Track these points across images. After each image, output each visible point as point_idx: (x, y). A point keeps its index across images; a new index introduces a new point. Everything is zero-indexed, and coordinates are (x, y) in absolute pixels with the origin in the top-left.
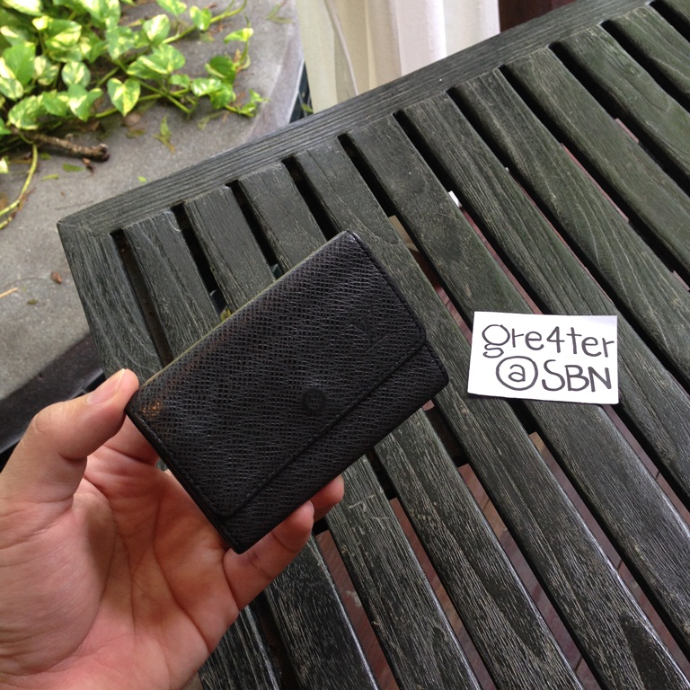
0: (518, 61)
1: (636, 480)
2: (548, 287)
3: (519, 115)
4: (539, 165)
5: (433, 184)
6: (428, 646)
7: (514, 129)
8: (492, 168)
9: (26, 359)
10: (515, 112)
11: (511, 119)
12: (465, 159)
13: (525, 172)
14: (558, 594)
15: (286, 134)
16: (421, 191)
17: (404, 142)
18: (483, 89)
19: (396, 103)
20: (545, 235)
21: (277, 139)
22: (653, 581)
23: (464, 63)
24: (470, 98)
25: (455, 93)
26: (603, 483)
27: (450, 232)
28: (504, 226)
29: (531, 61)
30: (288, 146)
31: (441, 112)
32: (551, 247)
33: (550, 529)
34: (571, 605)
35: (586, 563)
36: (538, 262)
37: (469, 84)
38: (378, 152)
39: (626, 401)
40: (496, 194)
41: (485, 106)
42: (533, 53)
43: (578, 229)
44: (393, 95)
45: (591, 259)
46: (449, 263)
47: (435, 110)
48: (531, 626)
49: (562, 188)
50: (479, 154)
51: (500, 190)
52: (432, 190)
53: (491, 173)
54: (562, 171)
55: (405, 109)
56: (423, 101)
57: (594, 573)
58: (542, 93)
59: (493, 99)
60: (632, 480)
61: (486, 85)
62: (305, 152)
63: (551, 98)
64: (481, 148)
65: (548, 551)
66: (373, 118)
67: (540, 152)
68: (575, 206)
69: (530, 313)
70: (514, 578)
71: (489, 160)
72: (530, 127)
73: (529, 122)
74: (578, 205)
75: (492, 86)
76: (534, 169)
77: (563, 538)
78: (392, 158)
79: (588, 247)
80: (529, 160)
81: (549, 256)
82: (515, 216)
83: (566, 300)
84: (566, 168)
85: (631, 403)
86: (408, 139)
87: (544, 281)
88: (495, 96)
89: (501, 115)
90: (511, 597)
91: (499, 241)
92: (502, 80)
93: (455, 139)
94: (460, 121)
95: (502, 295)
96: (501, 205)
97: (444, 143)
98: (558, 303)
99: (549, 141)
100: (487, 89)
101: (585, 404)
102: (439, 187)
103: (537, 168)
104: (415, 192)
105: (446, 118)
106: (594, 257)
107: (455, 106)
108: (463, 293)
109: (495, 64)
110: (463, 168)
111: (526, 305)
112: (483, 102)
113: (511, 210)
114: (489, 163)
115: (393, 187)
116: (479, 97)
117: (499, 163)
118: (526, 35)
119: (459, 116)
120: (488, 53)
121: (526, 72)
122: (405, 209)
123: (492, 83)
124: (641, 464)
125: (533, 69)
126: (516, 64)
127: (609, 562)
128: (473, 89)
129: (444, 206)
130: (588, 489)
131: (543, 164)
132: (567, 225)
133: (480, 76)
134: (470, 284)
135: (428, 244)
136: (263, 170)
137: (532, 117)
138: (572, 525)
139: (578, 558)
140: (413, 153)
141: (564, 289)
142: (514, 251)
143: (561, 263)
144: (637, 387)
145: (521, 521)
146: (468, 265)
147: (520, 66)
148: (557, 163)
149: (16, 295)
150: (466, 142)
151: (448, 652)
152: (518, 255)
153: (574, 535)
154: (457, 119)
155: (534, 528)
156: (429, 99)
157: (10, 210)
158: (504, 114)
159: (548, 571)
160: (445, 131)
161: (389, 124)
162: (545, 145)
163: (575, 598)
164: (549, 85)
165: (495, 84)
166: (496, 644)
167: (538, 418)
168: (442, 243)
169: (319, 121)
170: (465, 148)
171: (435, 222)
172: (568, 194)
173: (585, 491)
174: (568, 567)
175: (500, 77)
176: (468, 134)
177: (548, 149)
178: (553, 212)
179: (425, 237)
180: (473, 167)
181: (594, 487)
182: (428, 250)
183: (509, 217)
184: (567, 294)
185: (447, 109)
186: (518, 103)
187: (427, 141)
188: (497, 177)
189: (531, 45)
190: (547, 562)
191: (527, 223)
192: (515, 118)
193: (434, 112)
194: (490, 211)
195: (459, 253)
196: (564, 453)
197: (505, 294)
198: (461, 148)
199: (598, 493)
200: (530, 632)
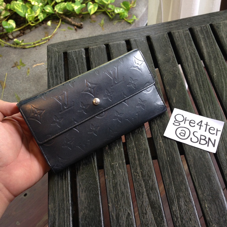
0: (217, 23)
1: (213, 182)
2: (203, 106)
3: (212, 42)
4: (213, 62)
5: (174, 60)
6: (124, 218)
7: (208, 47)
8: (196, 59)
9: (41, 86)
10: (211, 41)
11: (208, 43)
12: (187, 54)
13: (207, 63)
14: (174, 213)
15: (129, 32)
16: (169, 62)
17: (168, 43)
18: (201, 31)
19: (170, 29)
20: (208, 87)
21: (126, 33)
22: (208, 218)
23: (198, 20)
24: (196, 33)
25: (191, 30)
26: (201, 180)
27: (174, 79)
28: (194, 81)
29: (222, 24)
30: (129, 36)
31: (184, 35)
32: (209, 92)
33: (178, 190)
34: (177, 218)
35: (187, 206)
36: (202, 96)
37: (197, 28)
38: (158, 45)
39: (219, 153)
40: (195, 68)
41: (200, 37)
42: (223, 22)
43: (220, 87)
44: (169, 26)
45: (222, 100)
46: (171, 89)
47: (182, 34)
48: (161, 221)
49: (219, 72)
50: (193, 53)
51: (196, 67)
52: (173, 62)
53: (195, 61)
54: (221, 66)
55: (172, 32)
56: (179, 30)
57: (189, 210)
58: (222, 37)
59: (204, 35)
60: (212, 181)
61: (203, 29)
62: (134, 39)
63: (225, 39)
64: (194, 51)
65: (175, 198)
66: (160, 33)
67: (215, 57)
68: (222, 80)
69: (194, 113)
70: (160, 203)
71: (196, 56)
72: (214, 48)
73: (214, 46)
74: (223, 79)
75: (205, 30)
76: (211, 63)
77: (181, 194)
78: (162, 48)
79: (222, 95)
80: (210, 60)
81: (207, 95)
82: (199, 78)
83: (208, 112)
84: (223, 65)
85: (220, 154)
86: (170, 42)
87: (202, 103)
88: (205, 34)
89: (205, 41)
90: (157, 209)
91: (191, 85)
92: (209, 29)
93: (186, 46)
94: (190, 40)
95: (186, 105)
96: (195, 73)
97: (182, 47)
98: (205, 112)
99: (219, 54)
100: (203, 31)
101: (203, 150)
102: (176, 62)
103: (212, 63)
104: (166, 61)
105: (185, 38)
106: (223, 99)
107: (190, 34)
108: (172, 101)
109: (208, 23)
110: (186, 57)
111: (193, 110)
112: (200, 35)
113: (198, 76)
114: (196, 57)
115: (159, 58)
116: (199, 33)
117: (199, 58)
118: (222, 15)
119: (190, 38)
120: (207, 18)
121: (219, 28)
122: (162, 66)
123: (205, 29)
124: (217, 177)
125: (221, 27)
126: (216, 24)
127: (195, 207)
128: (198, 30)
129: (175, 69)
130: (195, 180)
131: (215, 62)
132: (217, 85)
133: (202, 26)
134: (176, 98)
135: (165, 80)
136: (118, 42)
137: (216, 44)
138: (186, 191)
139: (185, 203)
140: (170, 48)
141: (208, 108)
142: (195, 90)
143: (210, 98)
144: (224, 149)
145: (169, 185)
146: (177, 91)
147: (217, 25)
148: (220, 63)
149: (43, 65)
150: (190, 48)
151: (130, 222)
152: (196, 92)
153: (185, 194)
154: (189, 39)
155: (172, 188)
156: (182, 30)
157: (48, 38)
158: (206, 41)
159: (172, 204)
160: (184, 42)
161: (165, 36)
162: (218, 55)
163: (179, 216)
164: (225, 34)
165: (206, 30)
166: (147, 224)
167: (185, 151)
168: (170, 81)
169: (141, 30)
170: (189, 50)
171: (170, 74)
172: (220, 75)
173: (194, 181)
174: (180, 205)
175: (209, 28)
176: (191, 45)
177: (218, 57)
178: (213, 80)
179: (166, 78)
180: (189, 57)
181: (198, 180)
182: (165, 83)
183: (197, 78)
184: (209, 109)
185: (187, 35)
186: (212, 38)
187: (176, 45)
188: (197, 63)
189: (223, 19)
190: (173, 201)
191: (202, 81)
192: (210, 43)
193: (182, 35)
194: (191, 74)
195: (175, 87)
196: (191, 165)
197: (187, 104)
198: (187, 50)
199: (199, 183)
200: (160, 224)
